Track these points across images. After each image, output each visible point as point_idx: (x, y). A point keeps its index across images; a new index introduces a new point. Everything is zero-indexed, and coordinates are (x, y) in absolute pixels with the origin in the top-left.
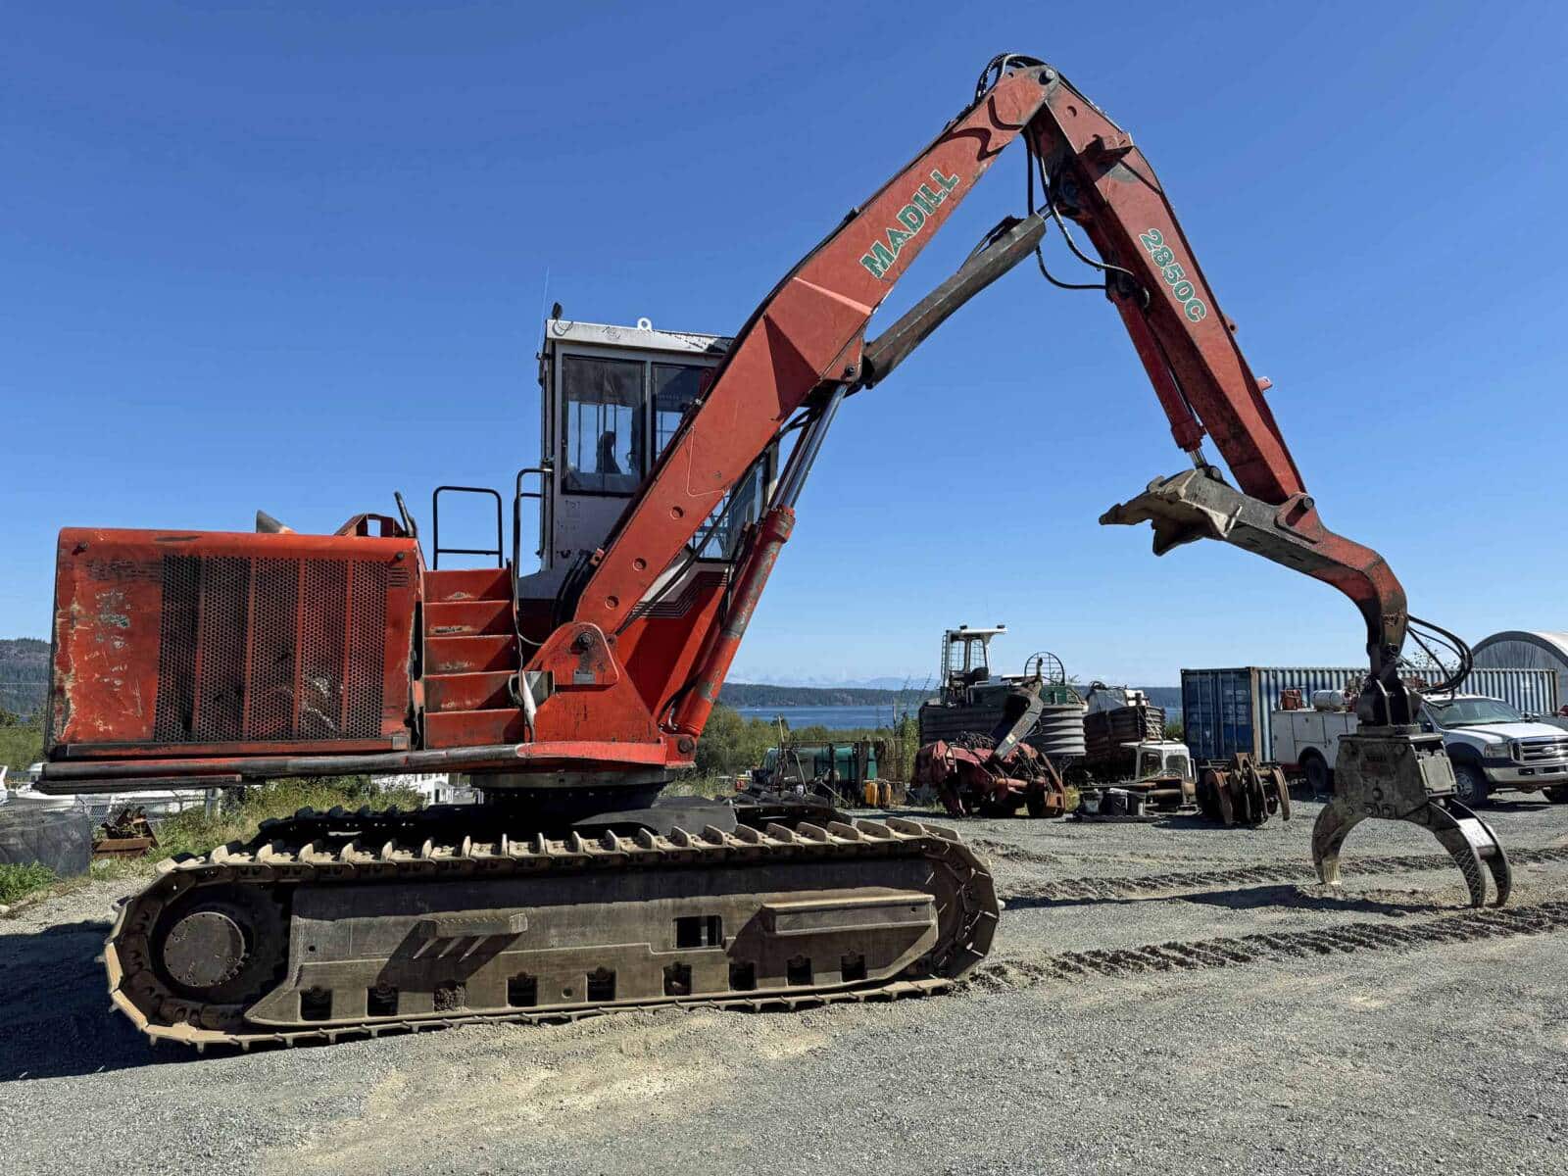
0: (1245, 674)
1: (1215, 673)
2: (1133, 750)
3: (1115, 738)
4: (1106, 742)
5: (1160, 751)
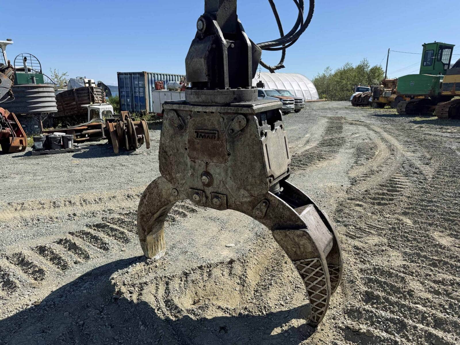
0: (142, 74)
1: (131, 74)
2: (86, 108)
3: (79, 102)
4: (75, 105)
5: (99, 109)
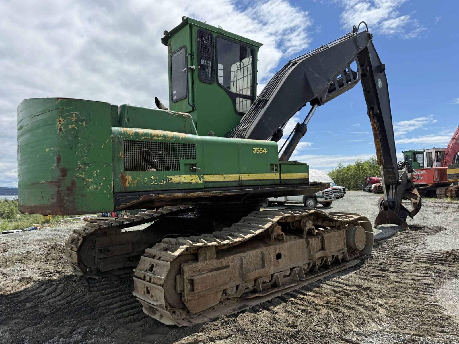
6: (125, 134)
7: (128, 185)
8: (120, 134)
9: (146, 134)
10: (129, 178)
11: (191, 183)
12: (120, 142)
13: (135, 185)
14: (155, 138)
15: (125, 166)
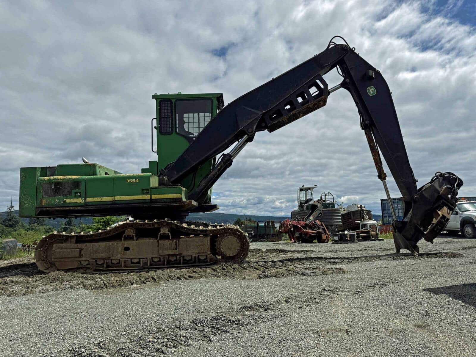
2: (359, 224)
3: (354, 220)
4: (351, 222)
5: (367, 223)
6: (44, 180)
7: (43, 204)
8: (42, 180)
9: (55, 179)
10: (44, 201)
11: (77, 203)
12: (41, 184)
13: (47, 204)
14: (59, 180)
15: (43, 195)
